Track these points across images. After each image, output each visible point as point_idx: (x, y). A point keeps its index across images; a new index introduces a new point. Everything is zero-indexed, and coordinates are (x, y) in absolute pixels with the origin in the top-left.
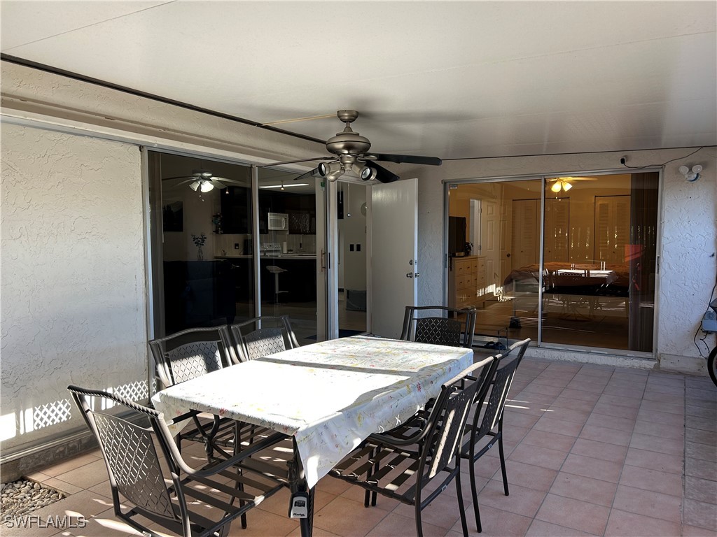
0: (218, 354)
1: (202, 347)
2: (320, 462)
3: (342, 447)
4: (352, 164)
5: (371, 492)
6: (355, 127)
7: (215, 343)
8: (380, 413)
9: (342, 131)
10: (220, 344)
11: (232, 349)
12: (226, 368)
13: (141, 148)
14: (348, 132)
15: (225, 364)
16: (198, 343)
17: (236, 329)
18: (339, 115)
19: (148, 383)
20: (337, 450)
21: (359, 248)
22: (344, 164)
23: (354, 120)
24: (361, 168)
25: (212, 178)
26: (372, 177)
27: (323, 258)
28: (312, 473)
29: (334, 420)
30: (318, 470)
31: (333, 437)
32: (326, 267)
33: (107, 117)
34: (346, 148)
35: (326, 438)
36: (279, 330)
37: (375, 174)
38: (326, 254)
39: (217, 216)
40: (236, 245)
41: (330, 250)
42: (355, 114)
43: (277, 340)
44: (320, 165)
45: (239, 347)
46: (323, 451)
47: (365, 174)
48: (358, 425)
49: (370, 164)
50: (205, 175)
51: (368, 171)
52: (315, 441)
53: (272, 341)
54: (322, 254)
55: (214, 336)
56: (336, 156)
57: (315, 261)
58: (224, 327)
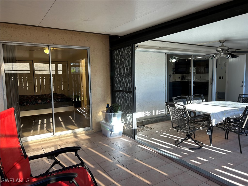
0: (186, 102)
1: (183, 100)
2: (215, 121)
3: (220, 119)
4: (223, 54)
5: (227, 131)
6: (224, 44)
7: (186, 100)
8: (230, 114)
9: (220, 46)
10: (187, 100)
11: (189, 101)
12: (188, 105)
13: (166, 53)
14: (223, 46)
15: (188, 104)
16: (182, 99)
17: (190, 97)
18: (220, 41)
19: (166, 110)
20: (219, 119)
21: (223, 78)
22: (221, 54)
23: (224, 42)
24: (226, 55)
25: (176, 58)
26: (230, 57)
27: (211, 80)
28: (214, 122)
29: (219, 113)
30: (215, 122)
31: (218, 116)
32: (212, 83)
33: (160, 47)
34: (221, 50)
35: (217, 116)
36: (201, 98)
37: (230, 56)
38: (212, 79)
39: (174, 69)
40: (179, 77)
41: (214, 78)
42: (225, 40)
43: (200, 101)
44: (214, 55)
45: (191, 101)
46: (216, 119)
47: (227, 57)
48: (224, 115)
49: (229, 54)
50: (174, 57)
51: (228, 56)
52: (214, 116)
53: (199, 101)
54: (211, 79)
55: (185, 98)
56: (218, 52)
57: (208, 82)
58: (188, 96)
